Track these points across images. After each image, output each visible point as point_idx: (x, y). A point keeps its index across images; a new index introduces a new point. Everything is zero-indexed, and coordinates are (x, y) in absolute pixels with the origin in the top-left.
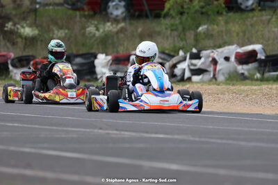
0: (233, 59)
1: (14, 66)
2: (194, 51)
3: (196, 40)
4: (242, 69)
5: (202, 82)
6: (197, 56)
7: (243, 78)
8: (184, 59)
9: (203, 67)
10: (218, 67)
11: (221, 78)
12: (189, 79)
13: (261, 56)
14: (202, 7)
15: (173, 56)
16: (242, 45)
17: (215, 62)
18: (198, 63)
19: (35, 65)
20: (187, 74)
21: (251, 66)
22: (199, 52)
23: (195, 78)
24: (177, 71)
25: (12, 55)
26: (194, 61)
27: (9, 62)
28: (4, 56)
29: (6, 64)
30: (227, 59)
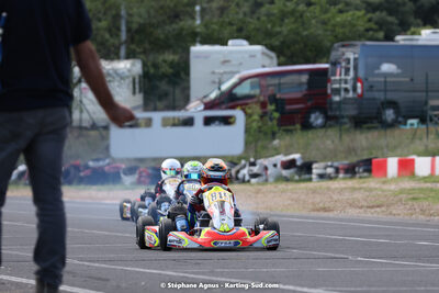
0: (279, 165)
1: (125, 174)
2: (252, 160)
3: (256, 151)
4: (285, 173)
5: (258, 184)
6: (253, 164)
7: (287, 180)
8: (244, 167)
9: (259, 172)
10: (269, 172)
11: (271, 180)
12: (249, 181)
13: (299, 163)
14: (260, 127)
15: (235, 164)
16: (286, 155)
17: (266, 168)
18: (255, 169)
19: (140, 173)
20: (247, 178)
21: (292, 171)
22: (255, 160)
23: (253, 181)
24: (240, 176)
25: (123, 166)
26: (252, 168)
27: (121, 171)
28: (117, 168)
29: (119, 173)
30: (275, 165)
